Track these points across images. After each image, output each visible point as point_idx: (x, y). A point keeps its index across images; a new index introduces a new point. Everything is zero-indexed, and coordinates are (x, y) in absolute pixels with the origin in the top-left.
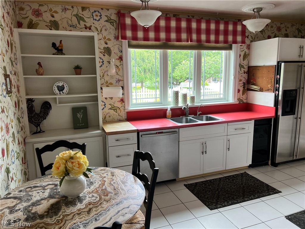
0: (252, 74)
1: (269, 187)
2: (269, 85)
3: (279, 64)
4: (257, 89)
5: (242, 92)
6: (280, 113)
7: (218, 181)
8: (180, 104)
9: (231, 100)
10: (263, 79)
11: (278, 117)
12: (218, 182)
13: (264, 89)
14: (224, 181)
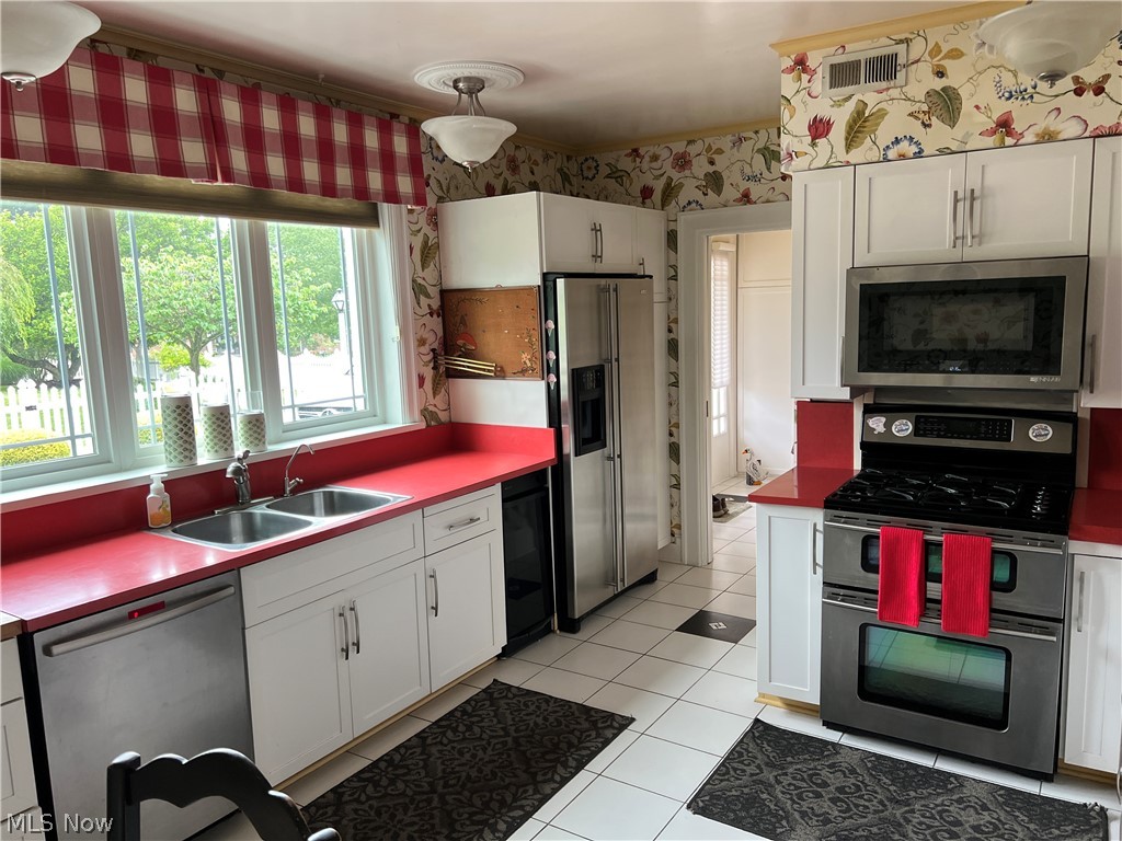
0: (458, 319)
1: (593, 713)
2: (524, 356)
3: (551, 284)
4: (484, 370)
5: (431, 386)
6: (569, 446)
7: (418, 750)
8: (202, 456)
9: (398, 416)
10: (499, 336)
11: (564, 459)
12: (421, 754)
13: (509, 370)
14: (441, 743)
